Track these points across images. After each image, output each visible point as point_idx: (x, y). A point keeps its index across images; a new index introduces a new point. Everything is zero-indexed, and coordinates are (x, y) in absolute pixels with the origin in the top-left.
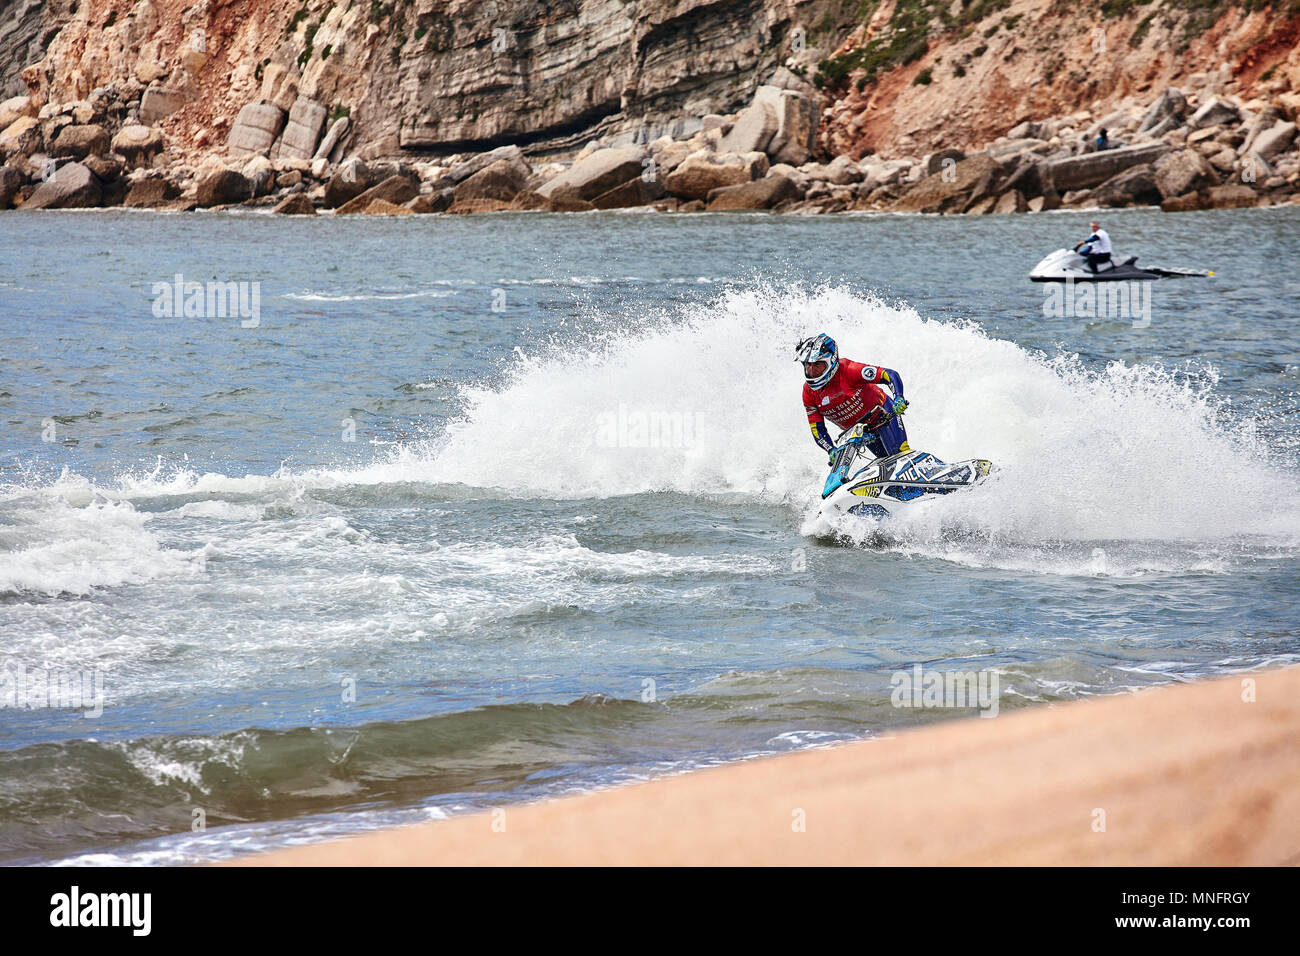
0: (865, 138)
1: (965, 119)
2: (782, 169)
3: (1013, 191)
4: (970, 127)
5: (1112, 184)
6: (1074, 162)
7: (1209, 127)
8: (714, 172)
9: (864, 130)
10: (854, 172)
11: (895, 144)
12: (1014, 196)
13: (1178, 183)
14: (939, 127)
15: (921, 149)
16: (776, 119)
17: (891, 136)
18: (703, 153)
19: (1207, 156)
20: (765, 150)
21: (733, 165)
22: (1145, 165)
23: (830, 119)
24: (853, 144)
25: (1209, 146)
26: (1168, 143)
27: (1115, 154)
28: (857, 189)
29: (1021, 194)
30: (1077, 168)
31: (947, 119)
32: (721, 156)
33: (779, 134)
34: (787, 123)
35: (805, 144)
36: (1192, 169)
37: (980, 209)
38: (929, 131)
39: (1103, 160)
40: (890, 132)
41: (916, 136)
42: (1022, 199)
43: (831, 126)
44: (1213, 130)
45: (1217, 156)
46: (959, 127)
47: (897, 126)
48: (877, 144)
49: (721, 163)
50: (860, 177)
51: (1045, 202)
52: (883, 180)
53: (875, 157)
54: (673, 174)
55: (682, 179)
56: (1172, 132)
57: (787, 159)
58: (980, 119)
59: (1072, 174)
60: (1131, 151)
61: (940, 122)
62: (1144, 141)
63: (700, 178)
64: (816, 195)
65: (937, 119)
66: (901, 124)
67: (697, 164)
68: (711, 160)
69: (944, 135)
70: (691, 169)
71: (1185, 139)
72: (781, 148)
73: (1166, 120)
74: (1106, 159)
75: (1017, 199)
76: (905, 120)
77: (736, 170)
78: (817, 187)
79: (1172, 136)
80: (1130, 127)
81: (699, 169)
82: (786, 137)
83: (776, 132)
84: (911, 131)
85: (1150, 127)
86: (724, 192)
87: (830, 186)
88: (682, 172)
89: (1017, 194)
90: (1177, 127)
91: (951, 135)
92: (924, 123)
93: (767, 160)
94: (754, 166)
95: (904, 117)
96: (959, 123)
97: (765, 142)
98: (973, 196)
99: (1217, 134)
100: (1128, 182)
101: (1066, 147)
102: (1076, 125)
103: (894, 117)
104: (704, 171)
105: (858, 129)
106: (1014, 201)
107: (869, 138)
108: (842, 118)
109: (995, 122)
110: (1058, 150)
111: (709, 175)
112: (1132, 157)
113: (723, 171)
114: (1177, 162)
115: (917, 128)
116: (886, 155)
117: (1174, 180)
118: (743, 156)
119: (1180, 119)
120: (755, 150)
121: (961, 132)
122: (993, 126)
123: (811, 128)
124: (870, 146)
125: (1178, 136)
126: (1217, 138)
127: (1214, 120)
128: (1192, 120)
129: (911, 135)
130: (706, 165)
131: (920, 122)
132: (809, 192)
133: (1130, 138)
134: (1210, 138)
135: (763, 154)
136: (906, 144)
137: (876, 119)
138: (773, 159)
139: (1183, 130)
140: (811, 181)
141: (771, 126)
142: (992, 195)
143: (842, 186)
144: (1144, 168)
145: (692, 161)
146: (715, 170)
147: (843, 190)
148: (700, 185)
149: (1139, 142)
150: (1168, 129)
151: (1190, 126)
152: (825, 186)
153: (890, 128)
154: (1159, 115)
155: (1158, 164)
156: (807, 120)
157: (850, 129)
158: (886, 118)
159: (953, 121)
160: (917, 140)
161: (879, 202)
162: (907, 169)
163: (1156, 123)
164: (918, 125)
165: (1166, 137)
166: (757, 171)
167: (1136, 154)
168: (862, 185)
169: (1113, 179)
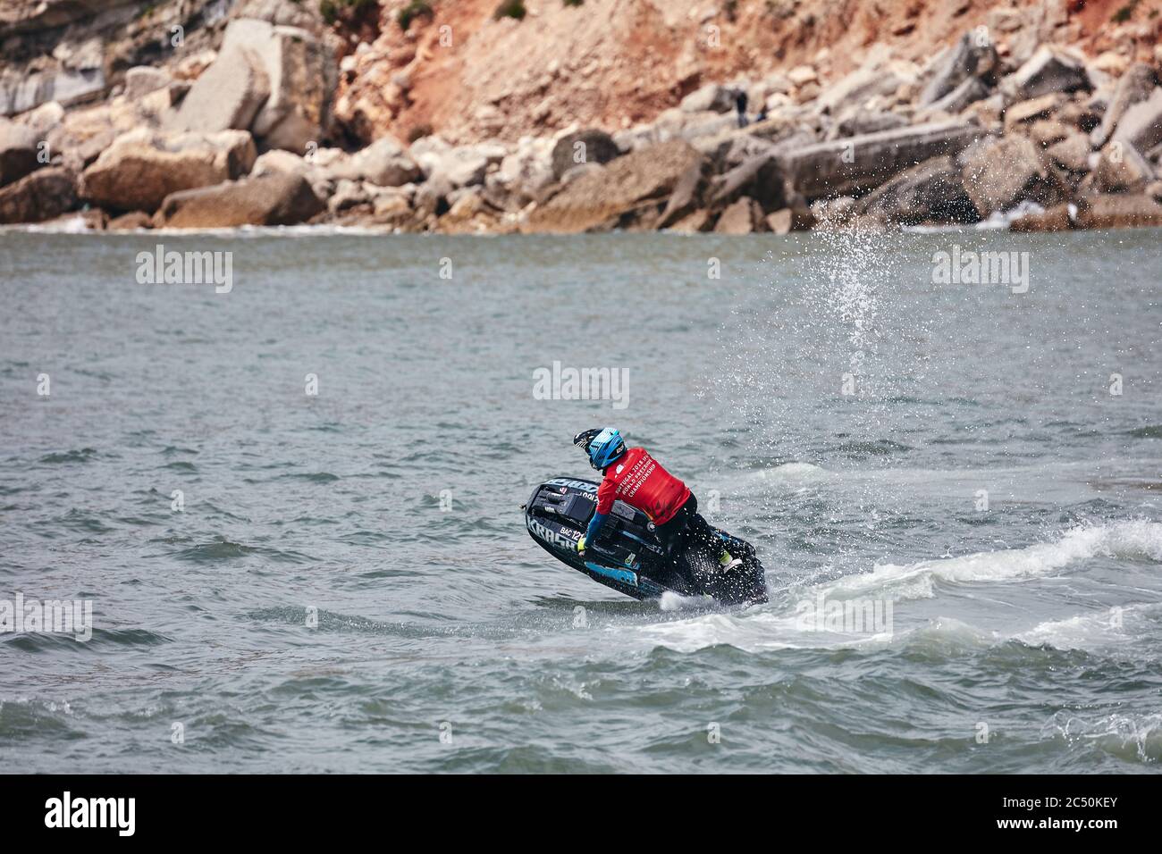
0: (416, 107)
1: (587, 77)
2: (279, 161)
3: (744, 201)
4: (595, 90)
5: (893, 190)
6: (826, 152)
7: (1038, 96)
8: (165, 166)
9: (413, 95)
10: (408, 165)
11: (469, 119)
12: (747, 209)
13: (1003, 188)
14: (543, 91)
15: (514, 127)
16: (266, 77)
17: (461, 105)
18: (142, 132)
19: (1043, 145)
20: (250, 128)
21: (197, 153)
22: (946, 159)
23: (352, 76)
24: (394, 117)
25: (1046, 129)
26: (974, 122)
27: (891, 141)
28: (414, 194)
29: (757, 206)
30: (830, 163)
31: (556, 75)
32: (174, 137)
33: (273, 102)
34: (287, 84)
35: (316, 119)
36: (1024, 166)
37: (687, 228)
38: (526, 97)
39: (872, 151)
40: (459, 98)
41: (504, 105)
42: (759, 213)
43: (354, 87)
44: (1048, 101)
45: (1060, 145)
46: (577, 90)
47: (470, 89)
48: (435, 119)
49: (176, 150)
50: (419, 176)
51: (794, 218)
52: (461, 180)
53: (434, 139)
54: (92, 169)
55: (109, 178)
56: (978, 105)
57: (285, 142)
58: (615, 76)
59: (823, 172)
60: (918, 136)
61: (544, 80)
62: (933, 120)
63: (140, 175)
64: (347, 206)
65: (539, 76)
66: (477, 85)
67: (135, 152)
68: (157, 144)
69: (552, 104)
70: (126, 161)
71: (1002, 117)
72: (275, 125)
73: (967, 85)
74: (878, 149)
75: (752, 214)
76: (485, 78)
77: (201, 162)
78: (346, 191)
79: (978, 110)
80: (901, 94)
81: (139, 161)
82: (286, 109)
83: (266, 98)
84: (495, 97)
85: (941, 96)
86: (192, 199)
87: (371, 189)
88: (109, 165)
89: (751, 205)
90: (984, 96)
91: (565, 103)
92: (517, 84)
93: (252, 146)
94: (233, 155)
95: (481, 72)
96: (576, 82)
97: (249, 113)
98: (671, 208)
99: (1054, 109)
100: (920, 187)
101: (806, 127)
102: (792, 90)
103: (463, 73)
104: (146, 165)
105: (405, 92)
106: (747, 217)
107: (423, 106)
108: (373, 74)
109: (640, 82)
110: (792, 133)
111: (155, 172)
112: (919, 146)
113: (180, 165)
114: (999, 155)
115: (506, 92)
116: (452, 135)
117: (997, 185)
118: (212, 137)
119: (989, 81)
120: (233, 126)
121: (580, 98)
122: (637, 90)
123: (325, 92)
124: (423, 122)
125: (989, 112)
126: (1055, 117)
127: (1047, 86)
128: (1009, 84)
129: (496, 103)
130: (150, 154)
131: (510, 82)
132: (335, 201)
133: (910, 114)
134: (1044, 115)
135: (245, 136)
136: (487, 118)
137: (432, 76)
138: (262, 143)
139: (995, 102)
140: (333, 181)
141: (259, 88)
142: (702, 206)
143: (390, 190)
144: (942, 165)
145: (126, 146)
146: (166, 163)
147: (391, 195)
148: (142, 186)
149: (927, 120)
150: (971, 99)
151: (1006, 95)
152: (361, 189)
153: (457, 90)
154: (955, 78)
155: (965, 157)
156: (318, 77)
157: (390, 92)
158: (449, 74)
159: (566, 80)
160: (507, 112)
161: (481, 216)
162: (498, 161)
163: (950, 89)
164: (507, 86)
165: (970, 112)
166: (237, 165)
167: (925, 141)
168: (423, 189)
169: (893, 182)
